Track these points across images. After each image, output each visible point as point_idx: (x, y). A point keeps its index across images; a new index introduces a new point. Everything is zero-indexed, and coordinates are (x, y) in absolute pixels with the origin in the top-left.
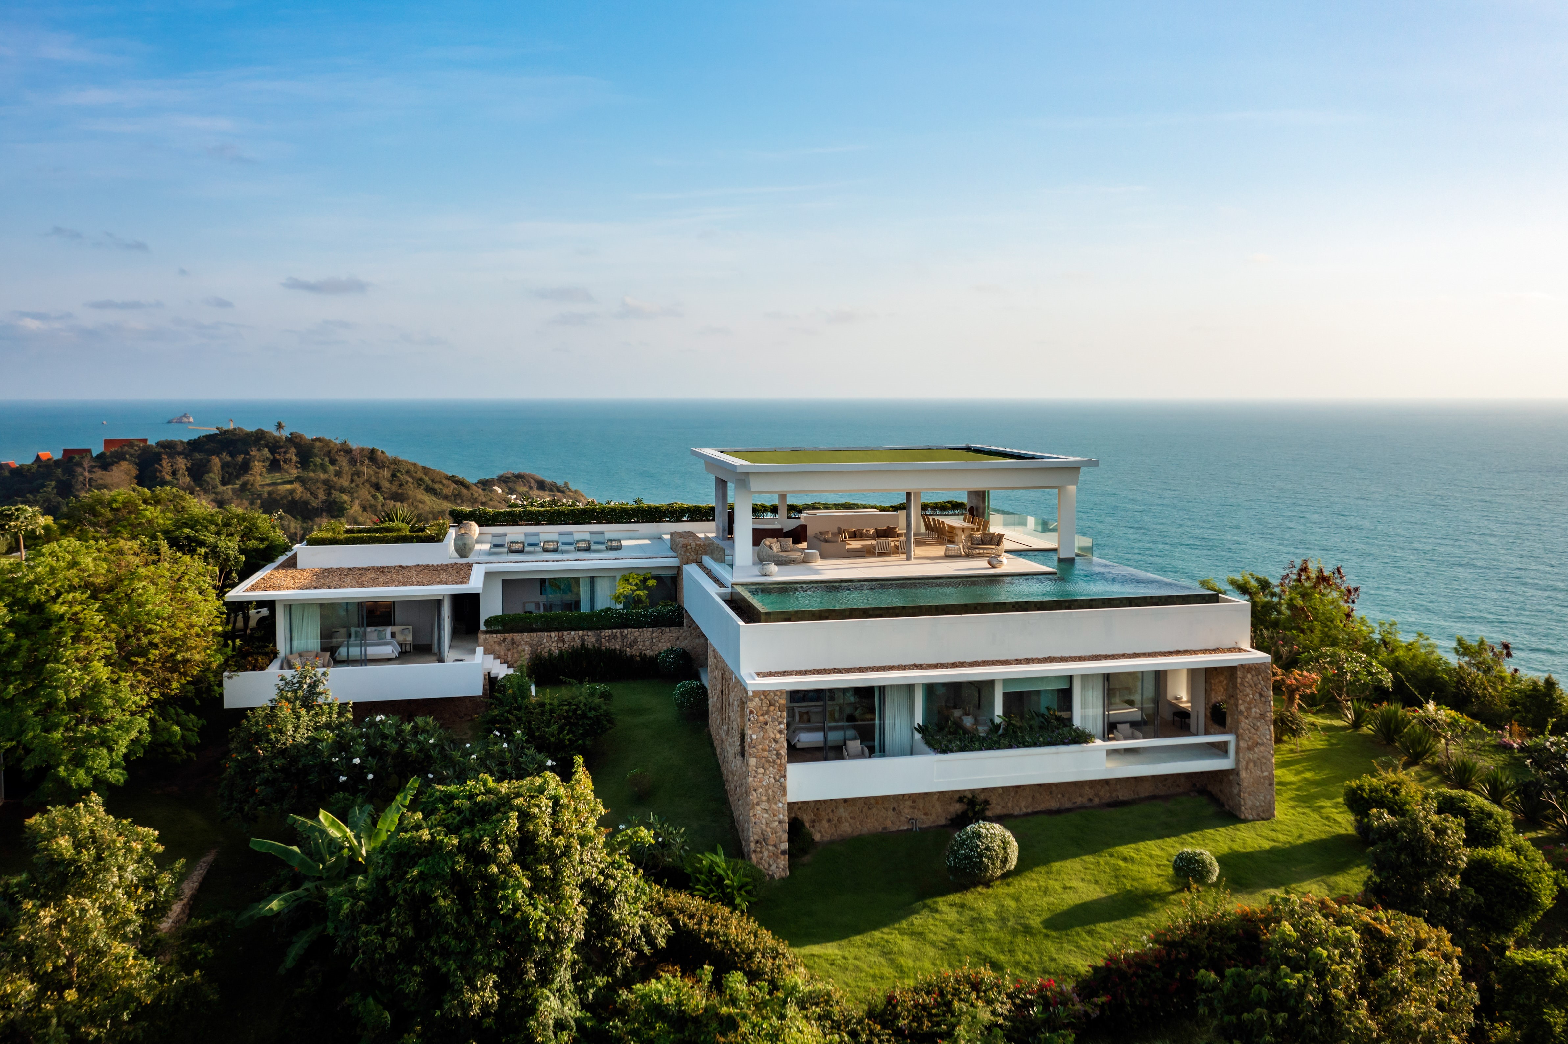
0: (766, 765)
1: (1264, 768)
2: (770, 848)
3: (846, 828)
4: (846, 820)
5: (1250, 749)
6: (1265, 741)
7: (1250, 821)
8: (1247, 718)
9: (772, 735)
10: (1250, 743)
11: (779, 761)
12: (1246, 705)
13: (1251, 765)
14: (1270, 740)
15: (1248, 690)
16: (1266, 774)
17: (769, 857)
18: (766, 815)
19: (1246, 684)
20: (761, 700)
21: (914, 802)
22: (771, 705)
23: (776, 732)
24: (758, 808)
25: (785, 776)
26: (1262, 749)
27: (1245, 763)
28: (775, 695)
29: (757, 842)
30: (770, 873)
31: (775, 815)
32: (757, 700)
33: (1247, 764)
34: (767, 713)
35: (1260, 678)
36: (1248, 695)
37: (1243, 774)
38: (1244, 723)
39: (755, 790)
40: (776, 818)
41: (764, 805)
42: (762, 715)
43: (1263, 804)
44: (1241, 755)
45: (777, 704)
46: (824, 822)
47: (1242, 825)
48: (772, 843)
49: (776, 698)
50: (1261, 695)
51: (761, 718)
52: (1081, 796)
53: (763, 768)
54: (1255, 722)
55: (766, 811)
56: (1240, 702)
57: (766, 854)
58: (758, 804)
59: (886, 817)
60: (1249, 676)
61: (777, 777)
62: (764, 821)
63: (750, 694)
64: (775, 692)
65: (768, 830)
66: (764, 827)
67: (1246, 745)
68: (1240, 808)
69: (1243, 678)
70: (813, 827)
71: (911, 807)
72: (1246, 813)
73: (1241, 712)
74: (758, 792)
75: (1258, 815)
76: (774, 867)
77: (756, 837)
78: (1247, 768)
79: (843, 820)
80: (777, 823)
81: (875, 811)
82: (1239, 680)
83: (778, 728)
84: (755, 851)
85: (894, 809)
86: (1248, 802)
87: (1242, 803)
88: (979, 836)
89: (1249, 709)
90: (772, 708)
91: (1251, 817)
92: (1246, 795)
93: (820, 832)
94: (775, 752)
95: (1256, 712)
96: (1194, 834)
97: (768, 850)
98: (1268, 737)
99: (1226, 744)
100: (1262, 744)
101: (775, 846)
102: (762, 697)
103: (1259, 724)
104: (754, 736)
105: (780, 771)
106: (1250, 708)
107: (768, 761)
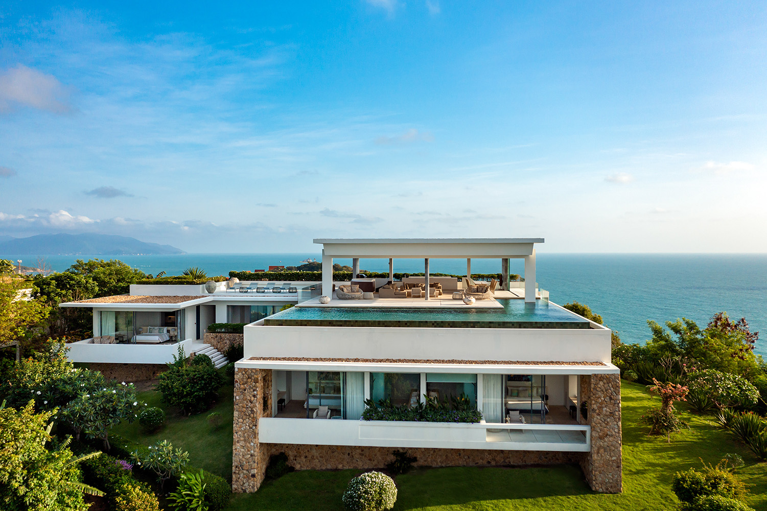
0: (244, 417)
1: (612, 454)
2: (245, 472)
3: (317, 464)
4: (317, 457)
5: (601, 438)
6: (614, 433)
7: (599, 493)
8: (598, 415)
9: (249, 398)
10: (600, 434)
11: (252, 415)
12: (598, 405)
13: (602, 451)
14: (619, 433)
15: (600, 393)
16: (614, 458)
17: (244, 478)
18: (242, 450)
19: (598, 389)
20: (243, 374)
21: (362, 451)
22: (249, 378)
23: (251, 395)
24: (238, 444)
25: (256, 426)
26: (611, 439)
27: (596, 448)
28: (252, 372)
29: (236, 467)
30: (244, 488)
31: (248, 451)
32: (240, 374)
33: (599, 449)
34: (246, 383)
35: (610, 385)
36: (600, 397)
37: (595, 457)
38: (596, 419)
39: (237, 433)
40: (249, 453)
41: (242, 443)
42: (243, 384)
43: (611, 481)
44: (593, 442)
45: (253, 378)
46: (303, 458)
47: (591, 496)
48: (246, 469)
49: (252, 374)
50: (611, 399)
51: (242, 386)
52: (482, 459)
53: (242, 418)
54: (606, 418)
55: (243, 447)
56: (593, 402)
57: (242, 475)
58: (238, 442)
59: (344, 459)
60: (601, 383)
61: (251, 426)
62: (241, 454)
63: (236, 370)
64: (252, 369)
65: (244, 459)
66: (241, 457)
67: (597, 435)
68: (592, 483)
69: (596, 384)
70: (296, 460)
71: (360, 454)
72: (596, 486)
73: (594, 410)
74: (238, 434)
75: (607, 489)
76: (246, 485)
77: (236, 464)
78: (598, 453)
79: (315, 457)
80: (250, 456)
81: (335, 454)
82: (592, 386)
83: (253, 393)
84: (235, 473)
85: (349, 454)
86: (598, 478)
87: (594, 478)
88: (363, 482)
89: (600, 408)
90: (249, 380)
91: (601, 490)
92: (597, 473)
93: (299, 463)
94: (250, 409)
95: (606, 411)
96: (547, 498)
97: (243, 472)
98: (616, 430)
99: (584, 433)
100: (612, 436)
101: (247, 470)
102: (244, 372)
103: (609, 420)
104: (237, 398)
105: (253, 422)
106: (602, 408)
107: (246, 415)
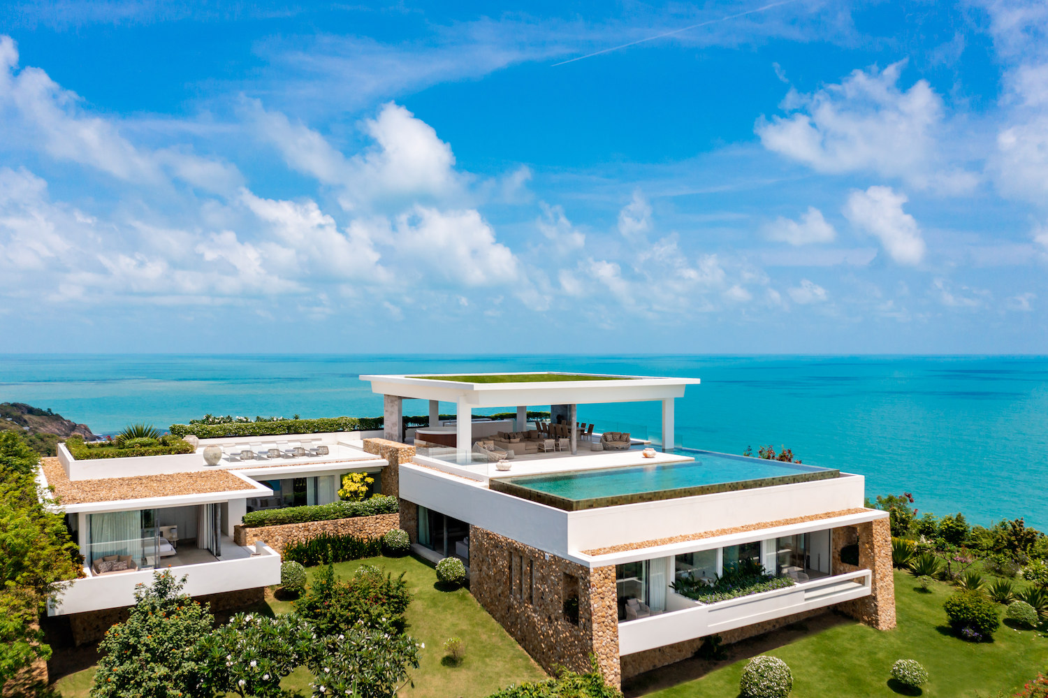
0: (605, 629)
1: (889, 592)
5: (882, 579)
6: (889, 573)
8: (879, 558)
9: (608, 604)
10: (881, 575)
11: (613, 624)
12: (878, 548)
13: (883, 591)
15: (878, 537)
16: (890, 596)
18: (605, 670)
19: (877, 533)
20: (599, 575)
22: (606, 578)
23: (610, 600)
24: (600, 665)
25: (617, 634)
26: (888, 578)
27: (879, 590)
32: (596, 575)
34: (603, 586)
35: (884, 528)
36: (879, 541)
37: (879, 598)
38: (878, 562)
39: (598, 651)
42: (600, 587)
43: (890, 618)
44: (877, 584)
45: (610, 577)
49: (609, 572)
50: (885, 541)
51: (600, 590)
53: (602, 631)
55: (605, 667)
56: (875, 546)
58: (600, 662)
60: (879, 527)
61: (612, 637)
62: (604, 676)
63: (592, 570)
64: (608, 567)
67: (879, 577)
68: (877, 623)
69: (876, 529)
72: (881, 626)
73: (876, 554)
75: (888, 626)
78: (880, 594)
80: (613, 676)
82: (874, 531)
83: (611, 597)
86: (882, 618)
87: (879, 618)
90: (606, 581)
91: (884, 628)
92: (881, 612)
94: (610, 617)
95: (883, 553)
98: (890, 570)
99: (865, 577)
102: (600, 572)
103: (885, 561)
104: (595, 606)
105: (614, 631)
106: (880, 551)
107: (606, 626)
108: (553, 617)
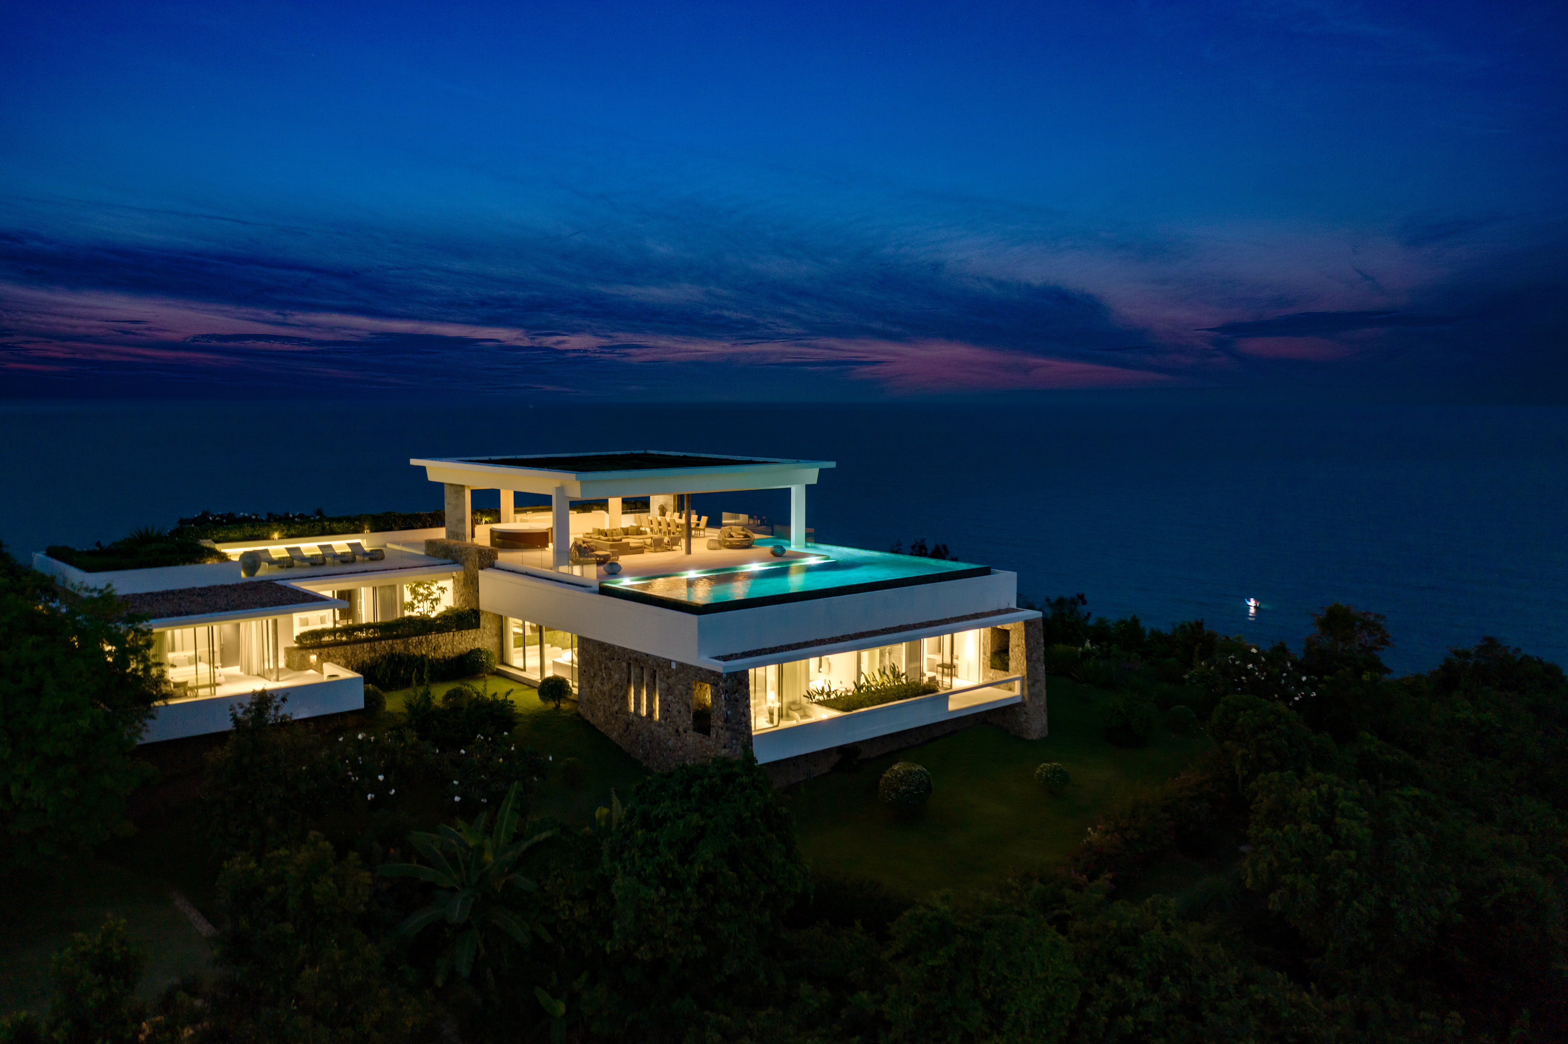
0: (738, 736)
1: (1040, 699)
5: (1033, 685)
8: (1030, 661)
10: (1032, 681)
11: (747, 732)
12: (1030, 651)
13: (1034, 697)
15: (1030, 640)
16: (1041, 703)
19: (1028, 635)
22: (739, 684)
23: (743, 707)
25: (752, 745)
26: (1039, 684)
28: (741, 675)
32: (729, 680)
33: (1031, 697)
34: (737, 691)
35: (1037, 629)
36: (1030, 644)
37: (1029, 705)
38: (1029, 666)
42: (734, 693)
43: (1041, 726)
44: (1028, 690)
45: (743, 682)
49: (742, 678)
50: (1038, 643)
51: (733, 696)
53: (736, 739)
61: (746, 746)
63: (725, 676)
64: (742, 672)
67: (1030, 683)
68: (1027, 732)
69: (1027, 631)
72: (1032, 735)
75: (1039, 735)
78: (1031, 700)
83: (745, 703)
86: (1033, 726)
87: (1029, 727)
90: (740, 687)
91: (1035, 737)
92: (1032, 721)
95: (1035, 657)
98: (1042, 675)
100: (1039, 681)
102: (733, 678)
103: (1037, 665)
104: (729, 713)
105: (748, 740)
106: (1032, 654)
107: (740, 733)
108: (681, 729)
